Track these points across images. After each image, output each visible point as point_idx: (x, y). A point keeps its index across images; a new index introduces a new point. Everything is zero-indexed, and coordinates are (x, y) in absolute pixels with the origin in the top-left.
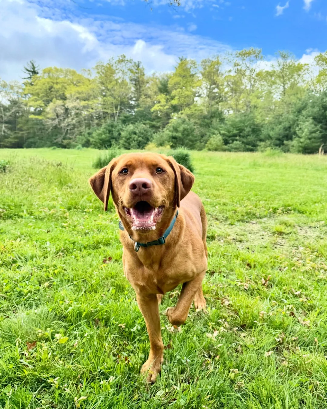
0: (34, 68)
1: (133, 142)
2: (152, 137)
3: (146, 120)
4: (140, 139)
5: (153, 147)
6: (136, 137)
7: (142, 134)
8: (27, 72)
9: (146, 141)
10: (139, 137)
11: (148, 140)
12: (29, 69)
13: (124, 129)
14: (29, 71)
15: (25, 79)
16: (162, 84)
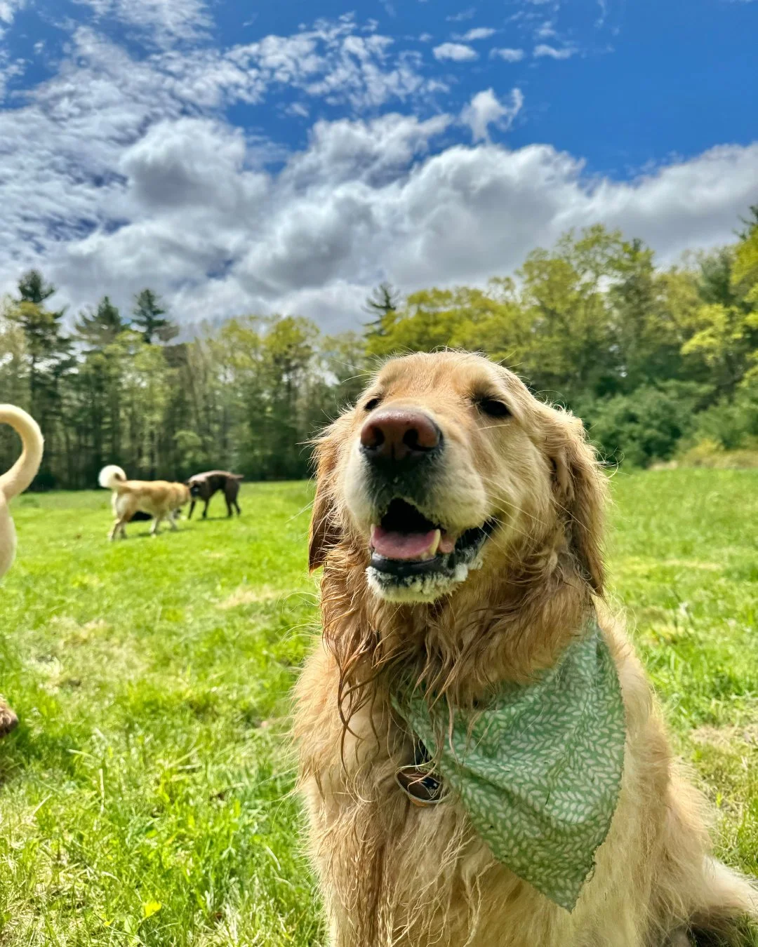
0: (388, 299)
1: (629, 442)
2: (688, 424)
3: (666, 379)
4: (649, 433)
5: (712, 452)
6: (636, 428)
7: (656, 417)
8: (373, 309)
9: (667, 438)
10: (648, 426)
11: (676, 433)
12: (378, 304)
13: (600, 409)
14: (375, 305)
15: (368, 325)
16: (711, 280)
